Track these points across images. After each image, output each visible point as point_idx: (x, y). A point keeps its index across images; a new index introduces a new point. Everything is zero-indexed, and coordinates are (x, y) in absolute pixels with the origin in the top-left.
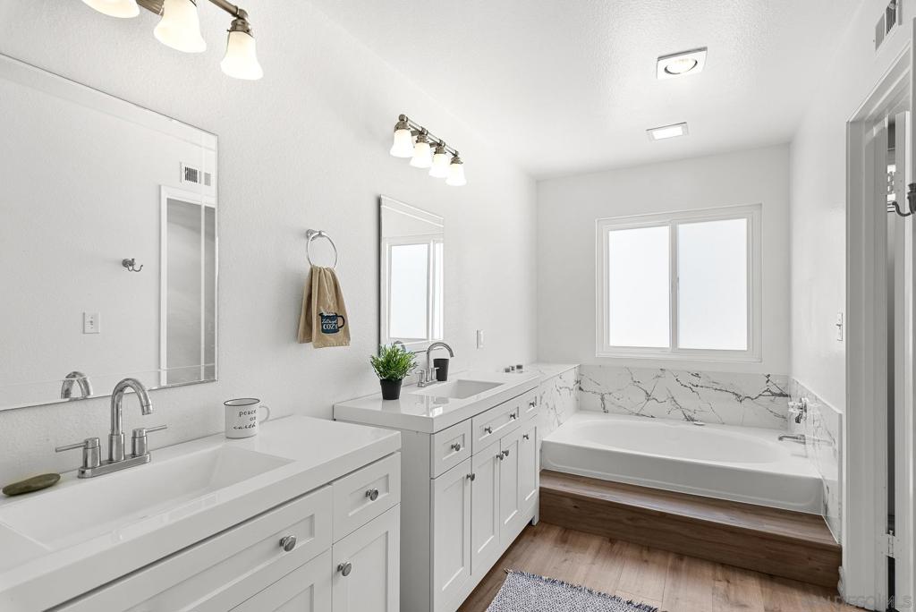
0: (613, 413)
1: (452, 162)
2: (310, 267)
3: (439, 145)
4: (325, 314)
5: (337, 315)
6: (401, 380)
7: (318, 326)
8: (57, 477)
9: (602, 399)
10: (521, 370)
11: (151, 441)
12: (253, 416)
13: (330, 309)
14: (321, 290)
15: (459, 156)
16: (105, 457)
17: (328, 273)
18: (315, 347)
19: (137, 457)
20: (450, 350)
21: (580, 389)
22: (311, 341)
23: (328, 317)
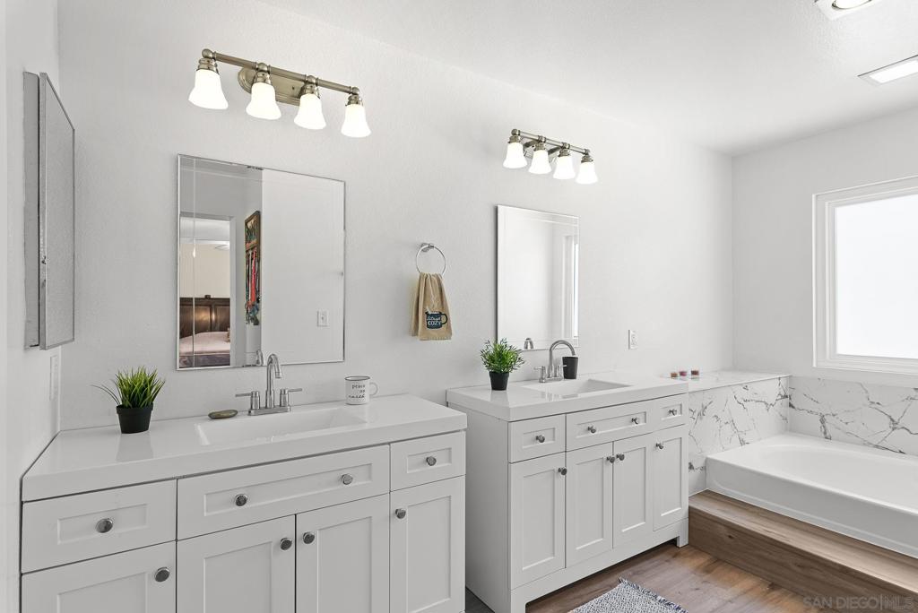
0: (838, 440)
1: (582, 162)
2: (419, 274)
3: (563, 148)
4: (430, 313)
5: (441, 313)
6: (508, 372)
7: (423, 321)
8: (236, 412)
9: (823, 421)
10: (695, 376)
11: (291, 398)
12: (362, 389)
13: (433, 308)
14: (427, 293)
15: (590, 154)
16: (263, 405)
17: (435, 278)
18: (421, 340)
19: (282, 407)
20: (572, 348)
21: (791, 405)
22: (417, 335)
23: (432, 315)
